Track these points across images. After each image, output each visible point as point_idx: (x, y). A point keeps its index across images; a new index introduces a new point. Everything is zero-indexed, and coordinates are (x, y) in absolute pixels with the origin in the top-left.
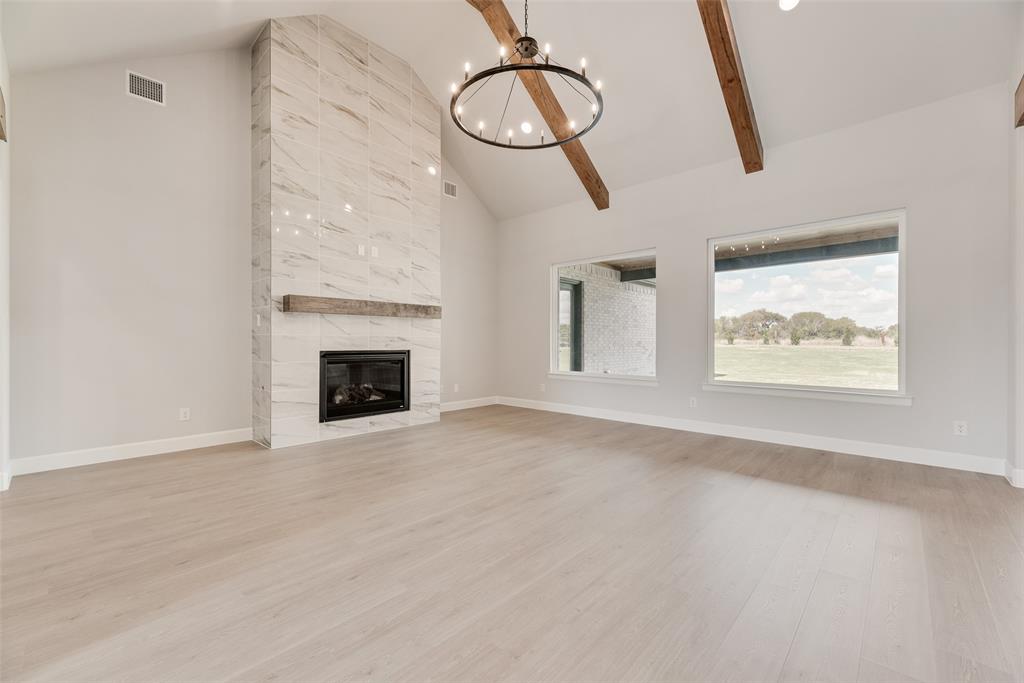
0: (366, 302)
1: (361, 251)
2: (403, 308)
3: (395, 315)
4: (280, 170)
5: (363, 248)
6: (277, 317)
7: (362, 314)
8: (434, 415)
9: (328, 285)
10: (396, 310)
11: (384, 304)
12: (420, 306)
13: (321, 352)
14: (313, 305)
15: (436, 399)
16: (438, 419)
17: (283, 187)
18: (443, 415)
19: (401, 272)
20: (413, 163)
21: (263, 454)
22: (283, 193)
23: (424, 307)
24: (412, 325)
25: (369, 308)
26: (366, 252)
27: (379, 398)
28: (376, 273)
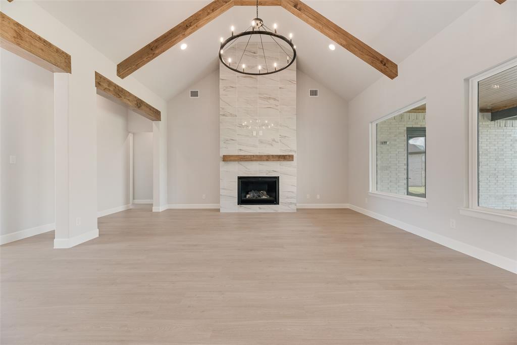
0: (253, 156)
1: (255, 134)
2: (271, 157)
3: (267, 160)
4: (223, 109)
5: (255, 132)
6: (222, 163)
7: (252, 161)
8: (293, 208)
9: (240, 150)
10: (268, 158)
11: (262, 156)
12: (281, 155)
13: (238, 177)
14: (232, 158)
15: (294, 201)
16: (296, 211)
17: (224, 115)
18: (297, 209)
19: (274, 140)
20: (280, 88)
21: (217, 213)
22: (224, 117)
23: (283, 155)
24: (280, 165)
25: (255, 158)
26: (257, 134)
27: (266, 198)
28: (261, 142)
